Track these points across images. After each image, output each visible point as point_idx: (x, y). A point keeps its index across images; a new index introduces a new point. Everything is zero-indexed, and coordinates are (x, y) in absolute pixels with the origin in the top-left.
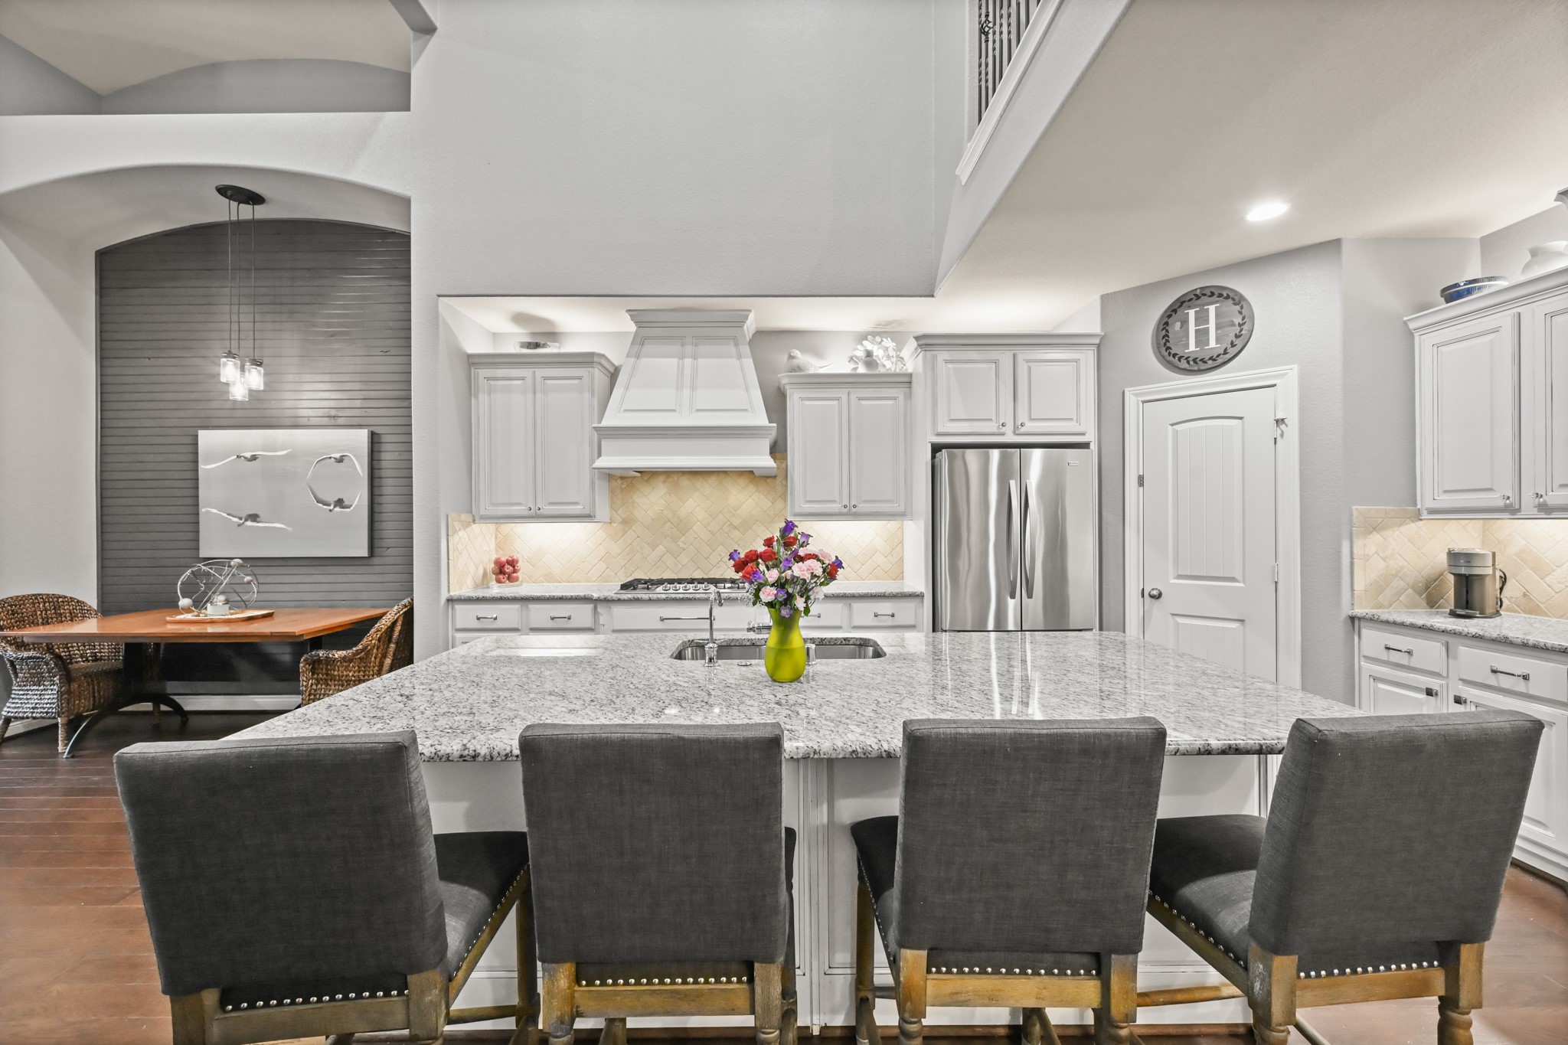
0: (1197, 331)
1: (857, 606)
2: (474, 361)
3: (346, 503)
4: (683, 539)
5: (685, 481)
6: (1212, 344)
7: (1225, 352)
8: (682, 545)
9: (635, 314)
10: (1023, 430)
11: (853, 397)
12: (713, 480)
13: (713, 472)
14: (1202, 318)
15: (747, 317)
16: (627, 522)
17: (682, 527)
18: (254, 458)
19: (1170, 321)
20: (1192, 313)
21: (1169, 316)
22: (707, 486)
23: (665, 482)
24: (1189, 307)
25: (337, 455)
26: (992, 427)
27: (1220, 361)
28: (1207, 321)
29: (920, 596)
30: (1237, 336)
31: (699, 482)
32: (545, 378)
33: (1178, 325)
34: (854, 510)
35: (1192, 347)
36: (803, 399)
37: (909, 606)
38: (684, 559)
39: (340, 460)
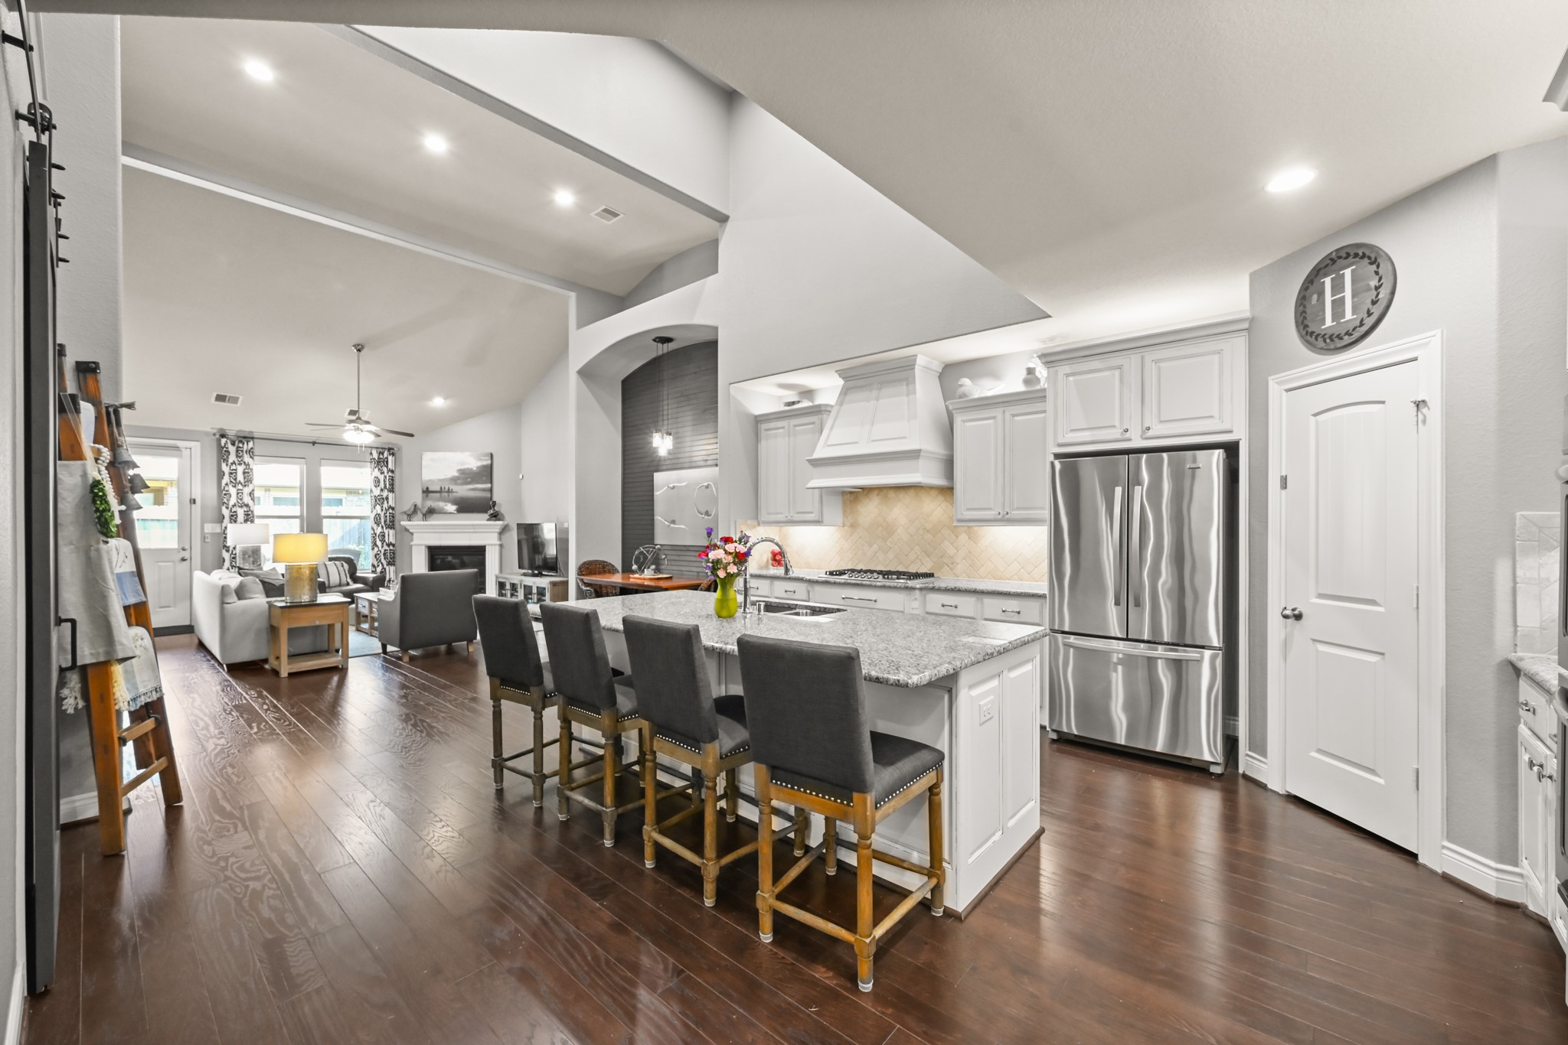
0: (1333, 302)
1: (988, 601)
2: (759, 420)
3: (710, 513)
4: (890, 539)
5: (892, 494)
6: (1349, 315)
7: (1362, 324)
8: (889, 545)
9: (842, 373)
10: (1150, 433)
11: (1008, 415)
12: (911, 492)
13: (912, 486)
14: (1338, 287)
15: (916, 360)
16: (854, 526)
17: (889, 530)
18: (674, 487)
19: (1307, 293)
20: (1328, 281)
21: (1307, 289)
22: (907, 498)
23: (878, 495)
24: (1326, 275)
25: (706, 484)
26: (1116, 433)
27: (1356, 335)
28: (1342, 289)
29: (1043, 596)
30: (1374, 303)
31: (902, 495)
32: (795, 426)
33: (1315, 297)
34: (1007, 517)
35: (1329, 322)
36: (964, 421)
37: (1035, 604)
38: (891, 555)
39: (707, 487)
